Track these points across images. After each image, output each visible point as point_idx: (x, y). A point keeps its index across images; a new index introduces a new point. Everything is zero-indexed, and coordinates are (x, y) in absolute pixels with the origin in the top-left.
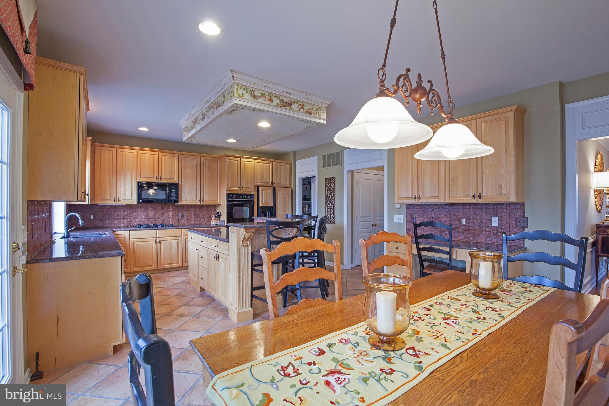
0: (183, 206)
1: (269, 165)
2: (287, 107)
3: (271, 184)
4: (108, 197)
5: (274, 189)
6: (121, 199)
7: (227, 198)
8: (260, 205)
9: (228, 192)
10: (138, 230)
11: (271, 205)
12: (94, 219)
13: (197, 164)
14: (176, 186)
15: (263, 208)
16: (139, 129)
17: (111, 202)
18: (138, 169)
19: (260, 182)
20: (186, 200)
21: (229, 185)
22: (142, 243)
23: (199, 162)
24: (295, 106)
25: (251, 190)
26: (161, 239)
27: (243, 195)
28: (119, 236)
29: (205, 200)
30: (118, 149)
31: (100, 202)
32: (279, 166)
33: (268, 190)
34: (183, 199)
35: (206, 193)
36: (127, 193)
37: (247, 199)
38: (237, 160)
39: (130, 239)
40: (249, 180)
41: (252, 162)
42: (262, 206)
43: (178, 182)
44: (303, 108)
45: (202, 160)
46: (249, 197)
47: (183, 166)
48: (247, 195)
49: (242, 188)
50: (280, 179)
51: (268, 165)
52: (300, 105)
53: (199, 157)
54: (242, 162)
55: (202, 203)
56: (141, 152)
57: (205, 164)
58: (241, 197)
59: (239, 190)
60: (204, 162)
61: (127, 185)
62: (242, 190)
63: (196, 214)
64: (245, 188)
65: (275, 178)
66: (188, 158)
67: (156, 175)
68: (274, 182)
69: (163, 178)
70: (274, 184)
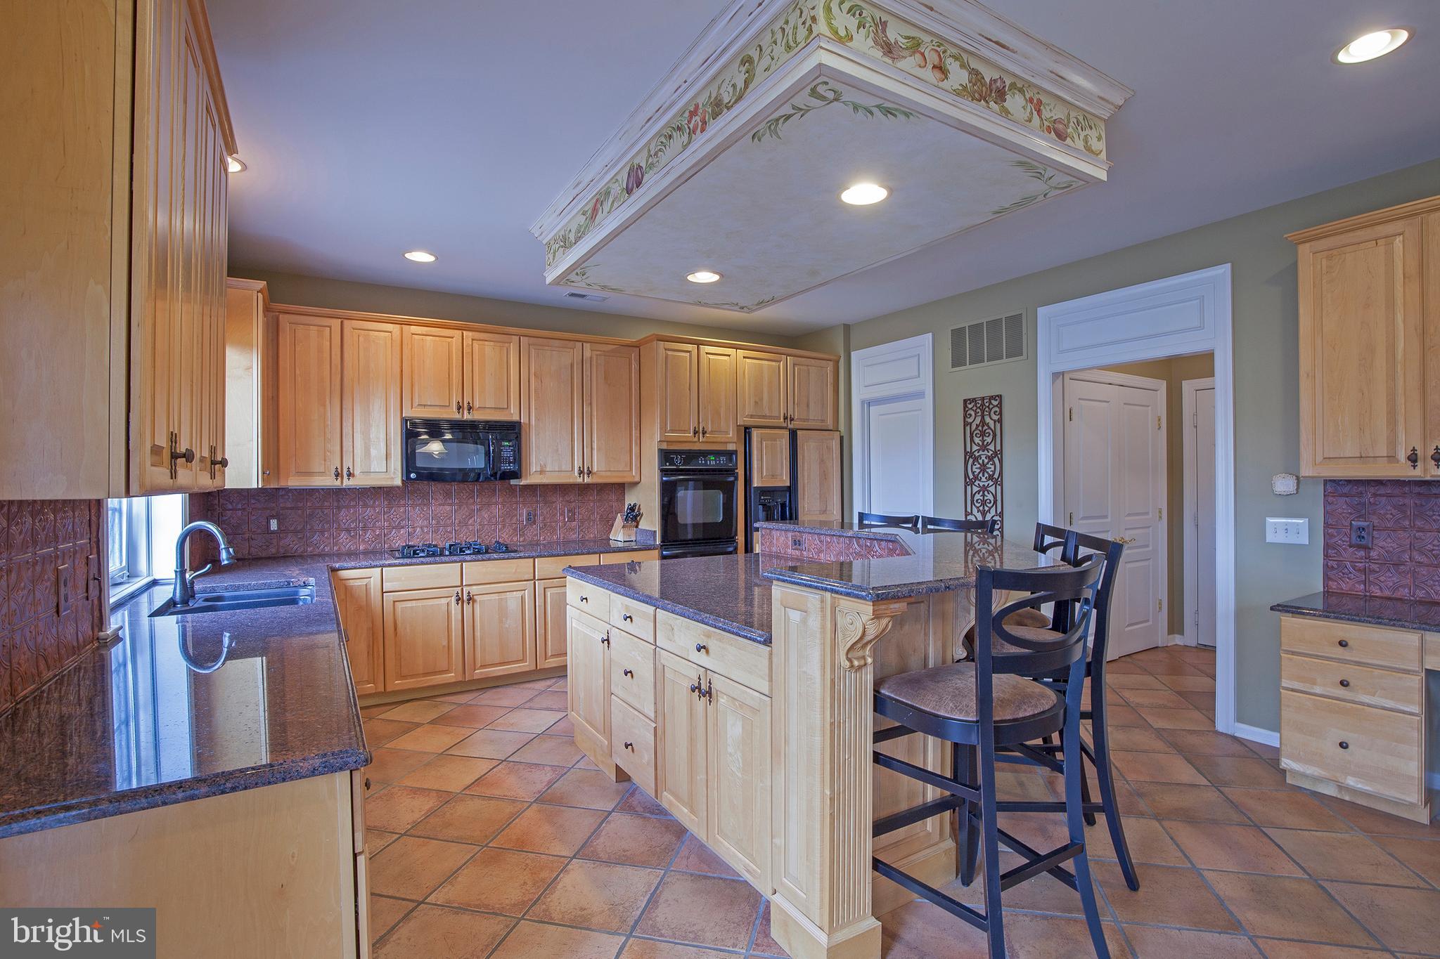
0: (532, 488)
1: (777, 364)
2: (992, 104)
3: (782, 420)
4: (317, 466)
5: (793, 434)
6: (357, 472)
7: (662, 463)
8: (756, 483)
9: (664, 446)
10: (407, 565)
11: (785, 481)
12: (280, 531)
13: (572, 366)
14: (511, 431)
15: (764, 491)
16: (407, 255)
17: (329, 481)
18: (404, 380)
19: (752, 416)
20: (542, 472)
21: (666, 425)
22: (420, 603)
23: (578, 358)
24: (1015, 102)
25: (729, 439)
26: (474, 590)
27: (705, 454)
28: (352, 583)
29: (595, 469)
30: (346, 322)
31: (294, 482)
32: (805, 368)
33: (775, 439)
34: (534, 469)
35: (599, 450)
36: (373, 452)
37: (716, 465)
38: (689, 352)
39: (383, 593)
40: (722, 411)
41: (729, 356)
42: (758, 486)
43: (518, 419)
44: (1039, 112)
45: (587, 354)
46: (722, 460)
47: (533, 370)
48: (717, 454)
49: (704, 433)
50: (808, 406)
51: (774, 363)
52: (1031, 100)
53: (577, 343)
54: (704, 357)
55: (587, 480)
56: (414, 329)
57: (595, 363)
58: (702, 460)
59: (696, 439)
60: (591, 358)
61: (373, 429)
62: (704, 440)
63: (569, 511)
64: (712, 432)
65: (794, 403)
66: (547, 348)
67: (455, 398)
68: (791, 415)
69: (476, 406)
70: (791, 420)
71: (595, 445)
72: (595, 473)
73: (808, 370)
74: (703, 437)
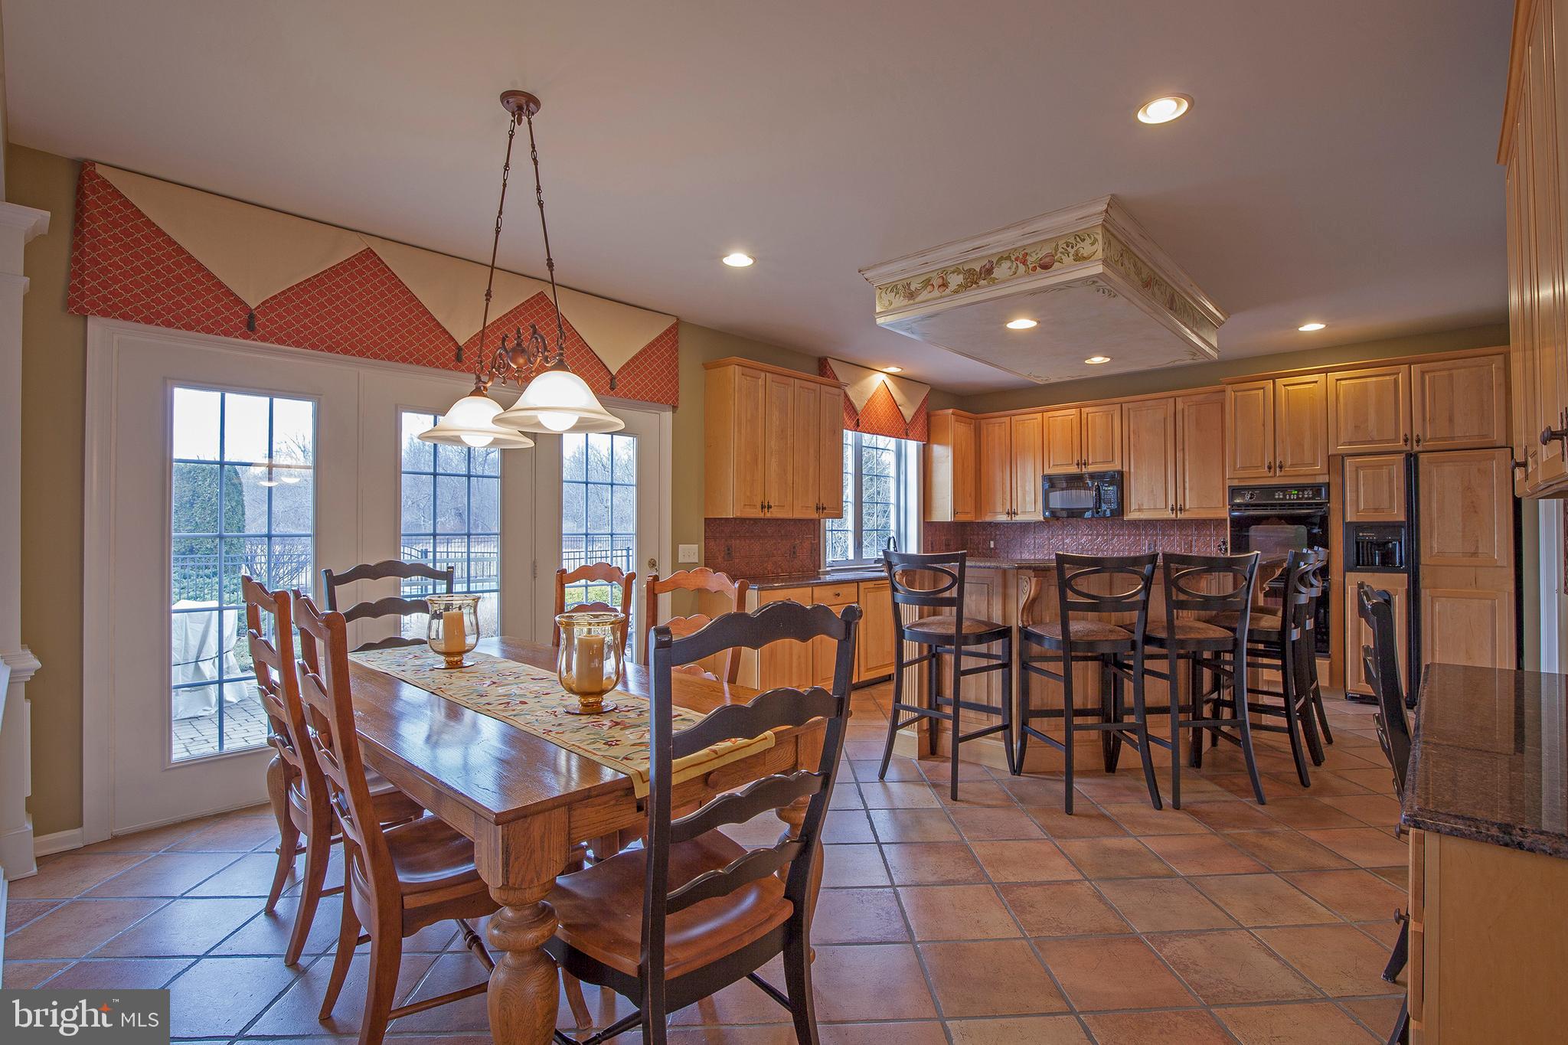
0: (1136, 524)
1: (1393, 377)
2: (982, 282)
3: (1401, 442)
4: (999, 509)
5: (1412, 463)
6: (1019, 512)
7: (1232, 498)
8: (1350, 518)
9: (1236, 483)
11: (1399, 515)
12: (995, 548)
13: (1165, 420)
14: (1118, 479)
15: (1359, 527)
17: (1003, 518)
18: (1045, 449)
19: (1350, 443)
20: (1140, 510)
21: (1235, 463)
23: (1170, 412)
24: (1002, 271)
25: (1316, 472)
27: (1284, 488)
29: (1187, 507)
30: (1013, 417)
31: (988, 519)
32: (1445, 373)
33: (1380, 467)
34: (1133, 508)
35: (1190, 488)
36: (1027, 499)
37: (1298, 498)
38: (1263, 388)
40: (1309, 442)
41: (1316, 382)
42: (1354, 520)
43: (1120, 468)
44: (1024, 263)
45: (1179, 407)
46: (1308, 493)
47: (1131, 429)
48: (1301, 488)
49: (1281, 467)
50: (1451, 420)
51: (1388, 378)
52: (1016, 259)
53: (1169, 399)
54: (1282, 391)
55: (1179, 516)
56: (1050, 414)
57: (1186, 413)
58: (1279, 495)
59: (1271, 474)
60: (1183, 409)
61: (1027, 484)
62: (1282, 474)
63: (1185, 544)
64: (1292, 465)
65: (1424, 420)
66: (1143, 409)
67: (1076, 458)
68: (1418, 436)
69: (1090, 462)
70: (1418, 441)
71: (1187, 485)
72: (1188, 510)
73: (1451, 376)
74: (1281, 471)
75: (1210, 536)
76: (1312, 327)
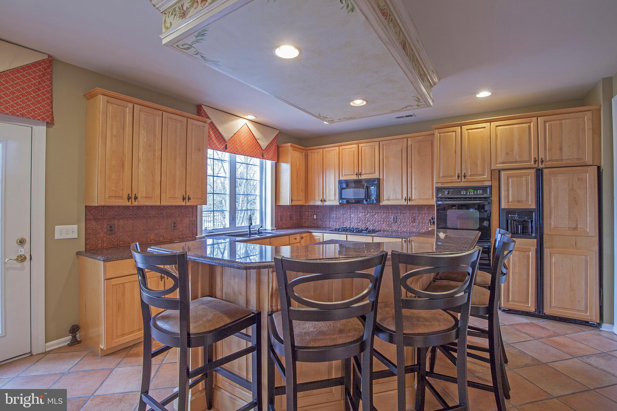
0: (387, 207)
1: (528, 125)
3: (533, 162)
4: (317, 198)
5: (539, 174)
7: (437, 194)
8: (503, 206)
9: (440, 185)
11: (532, 205)
12: (317, 219)
13: (402, 150)
14: (378, 183)
15: (509, 212)
17: (319, 203)
18: (340, 167)
19: (503, 163)
20: (388, 200)
21: (439, 174)
23: (405, 146)
25: (485, 179)
27: (466, 189)
29: (413, 198)
30: (324, 149)
31: (311, 204)
32: (558, 122)
33: (521, 176)
34: (385, 199)
35: (415, 188)
36: (331, 193)
37: (474, 194)
38: (455, 131)
40: (479, 162)
41: (484, 128)
42: (506, 207)
43: (378, 177)
45: (409, 143)
46: (480, 192)
47: (384, 156)
48: (476, 188)
49: (465, 176)
50: (561, 149)
51: (525, 125)
53: (404, 139)
54: (465, 133)
55: (409, 203)
56: (343, 147)
57: (413, 147)
58: (464, 192)
59: (459, 180)
60: (411, 145)
61: (331, 185)
62: (465, 180)
63: (412, 218)
64: (471, 175)
65: (545, 149)
66: (391, 144)
67: (356, 171)
68: (542, 159)
69: (363, 173)
70: (542, 162)
71: (413, 186)
72: (413, 200)
73: (561, 123)
74: (465, 179)
75: (425, 214)
76: (484, 94)
